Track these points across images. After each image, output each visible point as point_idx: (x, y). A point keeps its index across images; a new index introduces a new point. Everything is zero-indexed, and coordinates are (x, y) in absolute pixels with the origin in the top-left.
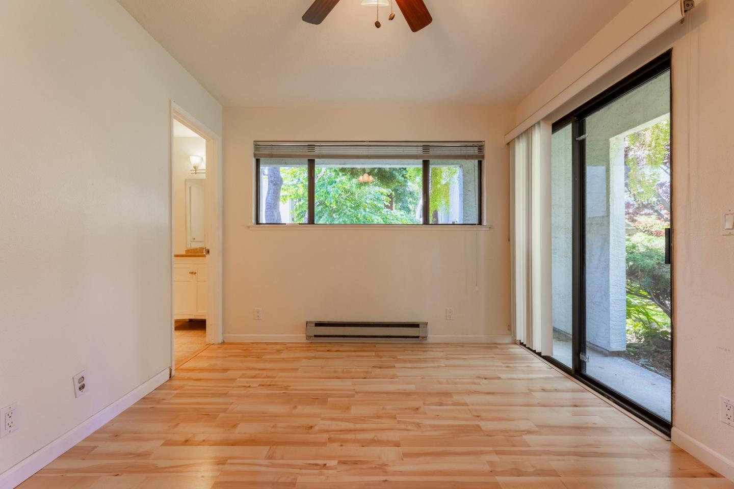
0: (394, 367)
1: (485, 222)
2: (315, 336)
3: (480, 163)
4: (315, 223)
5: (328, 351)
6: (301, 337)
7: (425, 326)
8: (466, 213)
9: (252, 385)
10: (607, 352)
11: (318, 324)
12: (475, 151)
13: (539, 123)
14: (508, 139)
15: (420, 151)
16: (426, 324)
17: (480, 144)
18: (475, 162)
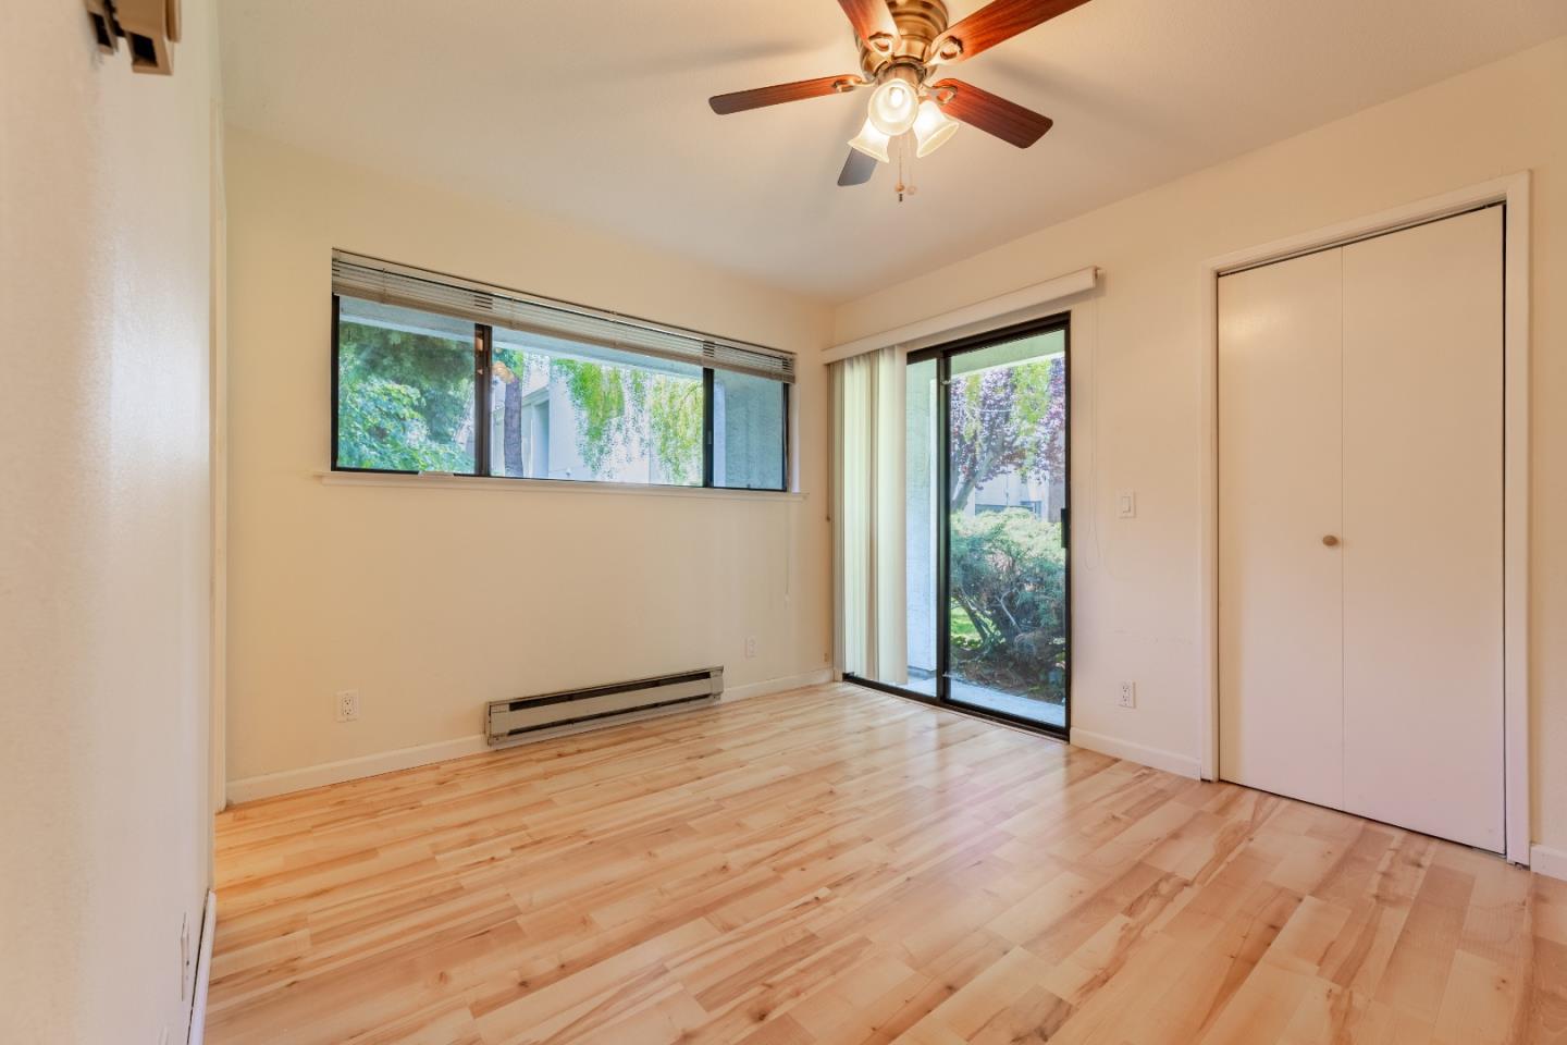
0: (720, 751)
1: (796, 487)
2: (512, 733)
3: (786, 388)
4: (492, 474)
5: (560, 755)
6: (474, 743)
7: (719, 673)
8: (731, 468)
9: (497, 855)
10: (926, 673)
11: (517, 705)
12: (777, 366)
13: (892, 348)
14: (831, 357)
15: (696, 350)
16: (721, 670)
17: (790, 356)
18: (778, 385)
